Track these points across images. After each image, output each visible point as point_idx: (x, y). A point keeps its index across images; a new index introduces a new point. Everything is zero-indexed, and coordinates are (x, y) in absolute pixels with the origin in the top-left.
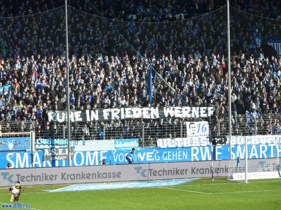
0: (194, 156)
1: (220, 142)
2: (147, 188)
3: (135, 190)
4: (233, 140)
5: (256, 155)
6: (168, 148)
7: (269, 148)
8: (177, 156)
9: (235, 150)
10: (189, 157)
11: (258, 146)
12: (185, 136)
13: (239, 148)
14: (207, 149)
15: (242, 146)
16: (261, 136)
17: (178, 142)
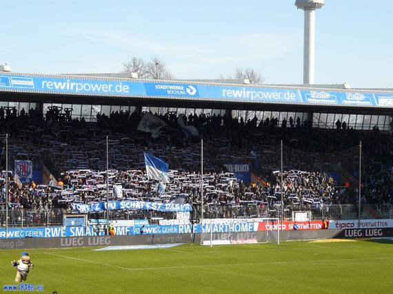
0: (181, 231)
1: (196, 222)
2: (153, 249)
3: (146, 250)
4: (204, 221)
5: (217, 230)
6: (166, 226)
7: (225, 226)
8: (170, 231)
9: (204, 227)
10: (178, 231)
11: (218, 225)
12: (175, 218)
13: (207, 226)
14: (188, 226)
15: (209, 225)
16: (220, 219)
17: (171, 222)
